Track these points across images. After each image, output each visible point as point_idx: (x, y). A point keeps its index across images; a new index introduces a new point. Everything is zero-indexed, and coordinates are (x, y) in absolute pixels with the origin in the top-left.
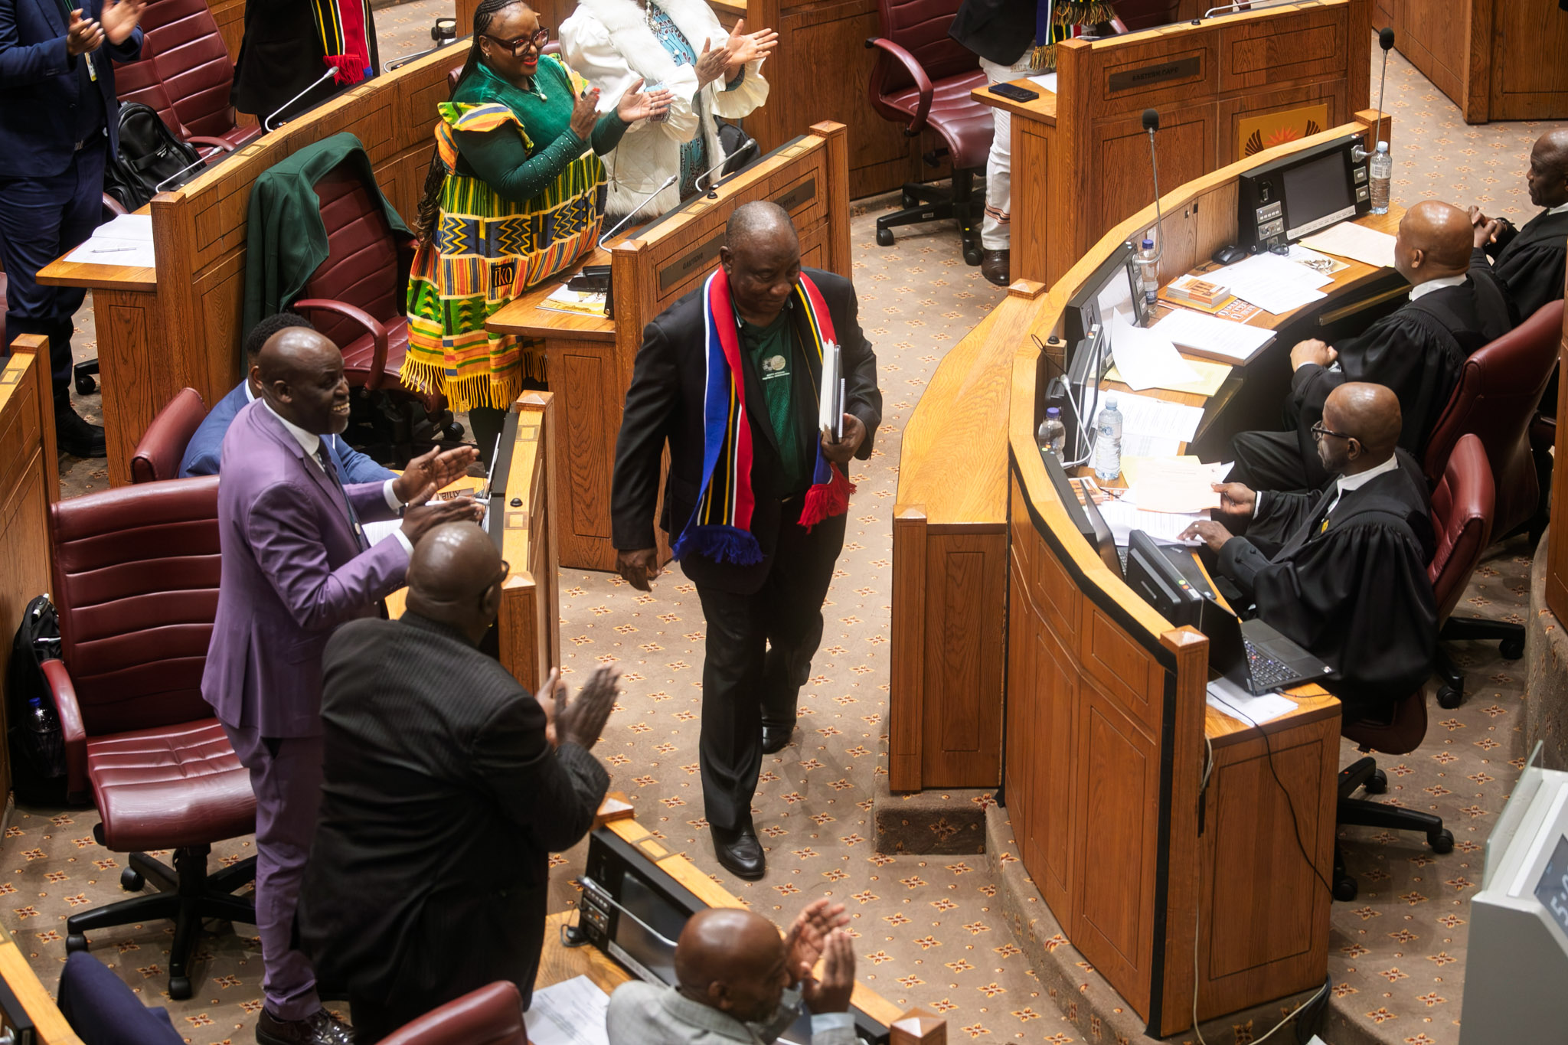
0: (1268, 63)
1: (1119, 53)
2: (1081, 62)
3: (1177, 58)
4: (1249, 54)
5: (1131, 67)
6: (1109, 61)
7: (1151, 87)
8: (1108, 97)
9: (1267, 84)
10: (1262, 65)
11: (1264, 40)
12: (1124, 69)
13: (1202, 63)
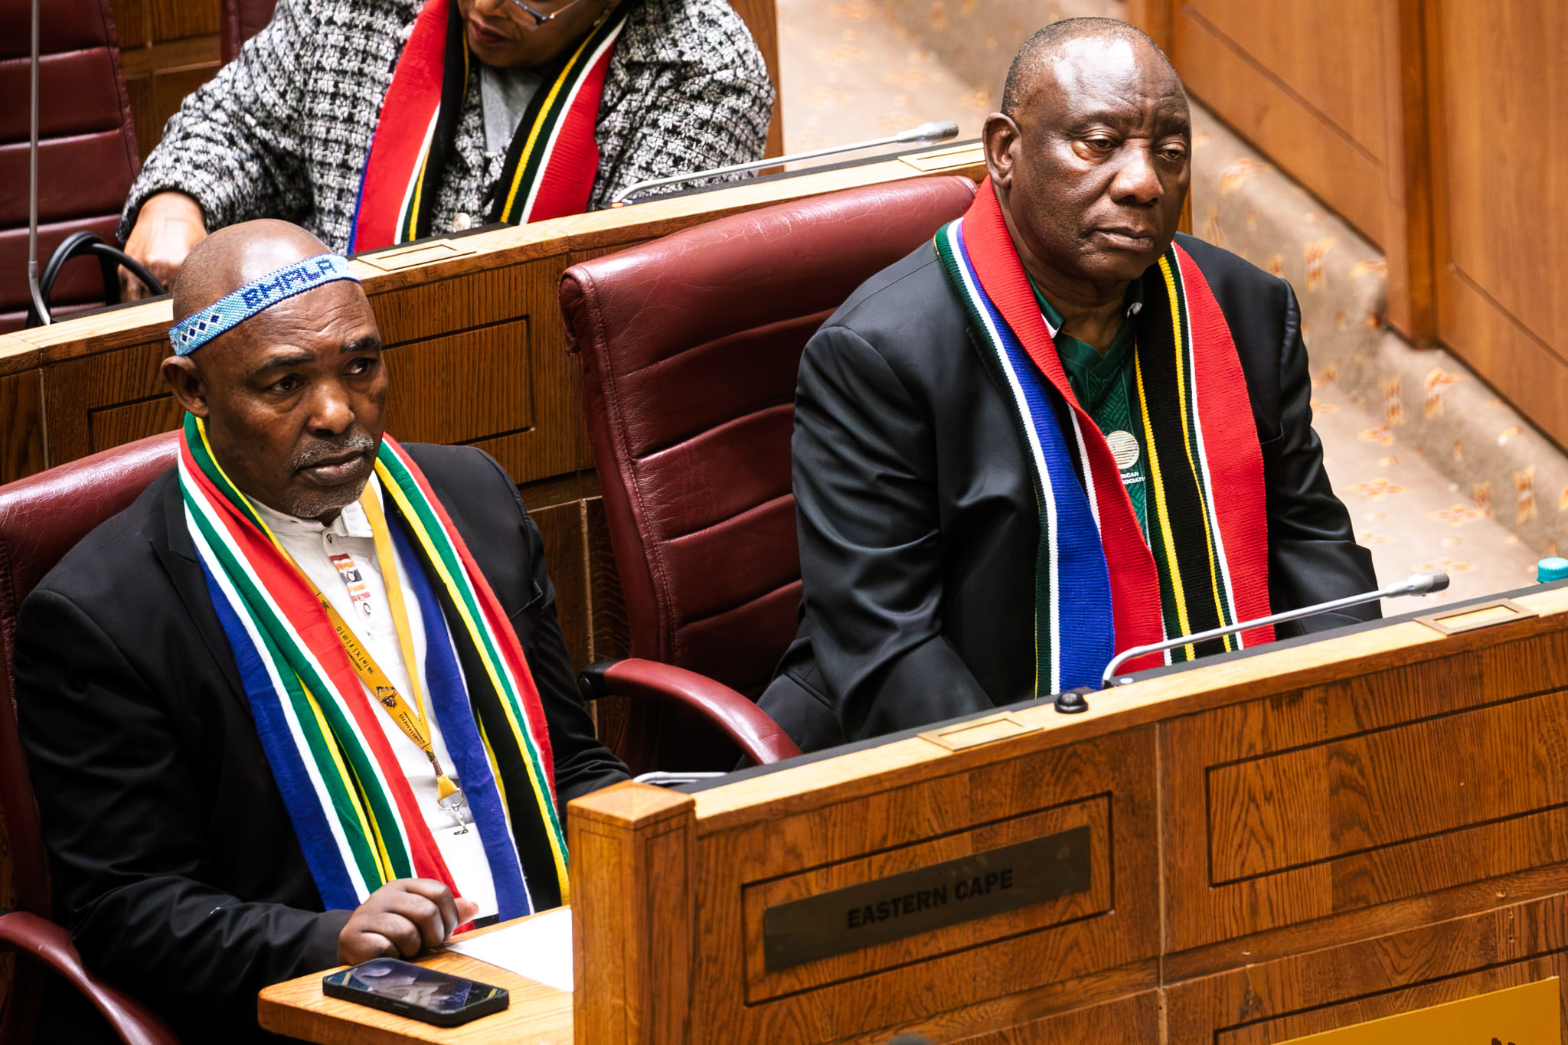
0: (1335, 837)
1: (796, 830)
2: (658, 867)
3: (1006, 837)
4: (1269, 812)
5: (838, 880)
6: (762, 859)
7: (918, 946)
8: (758, 993)
9: (1336, 913)
10: (1317, 845)
11: (1317, 755)
12: (816, 885)
13: (1099, 850)
